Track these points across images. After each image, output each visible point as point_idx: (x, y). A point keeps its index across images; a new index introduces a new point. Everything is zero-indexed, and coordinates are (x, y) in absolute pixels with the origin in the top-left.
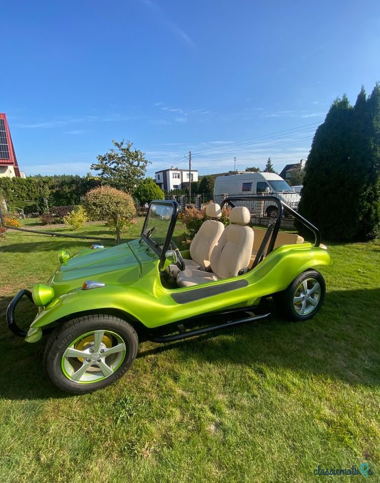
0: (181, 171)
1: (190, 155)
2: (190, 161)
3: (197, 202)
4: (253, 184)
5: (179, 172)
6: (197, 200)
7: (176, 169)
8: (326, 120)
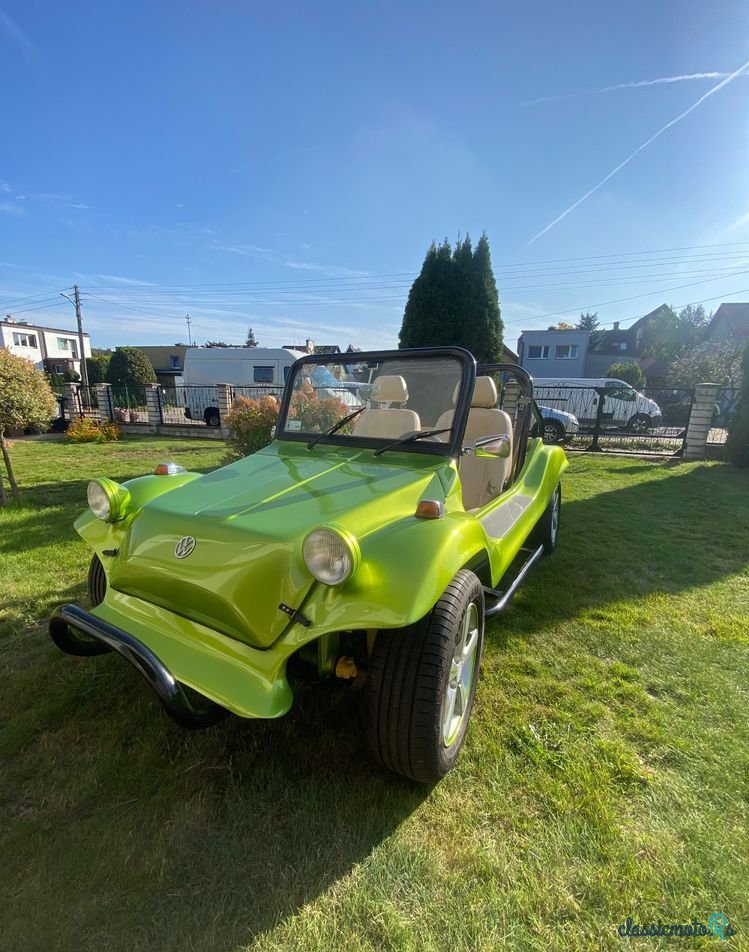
0: (41, 330)
1: (76, 294)
2: (77, 308)
3: (150, 399)
4: (275, 370)
5: (34, 332)
6: (150, 394)
7: (23, 325)
8: (423, 272)
